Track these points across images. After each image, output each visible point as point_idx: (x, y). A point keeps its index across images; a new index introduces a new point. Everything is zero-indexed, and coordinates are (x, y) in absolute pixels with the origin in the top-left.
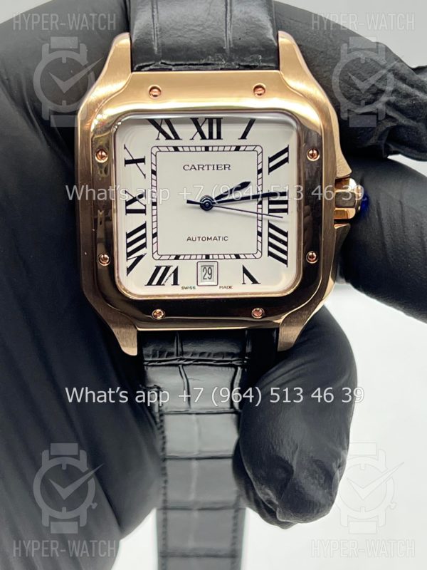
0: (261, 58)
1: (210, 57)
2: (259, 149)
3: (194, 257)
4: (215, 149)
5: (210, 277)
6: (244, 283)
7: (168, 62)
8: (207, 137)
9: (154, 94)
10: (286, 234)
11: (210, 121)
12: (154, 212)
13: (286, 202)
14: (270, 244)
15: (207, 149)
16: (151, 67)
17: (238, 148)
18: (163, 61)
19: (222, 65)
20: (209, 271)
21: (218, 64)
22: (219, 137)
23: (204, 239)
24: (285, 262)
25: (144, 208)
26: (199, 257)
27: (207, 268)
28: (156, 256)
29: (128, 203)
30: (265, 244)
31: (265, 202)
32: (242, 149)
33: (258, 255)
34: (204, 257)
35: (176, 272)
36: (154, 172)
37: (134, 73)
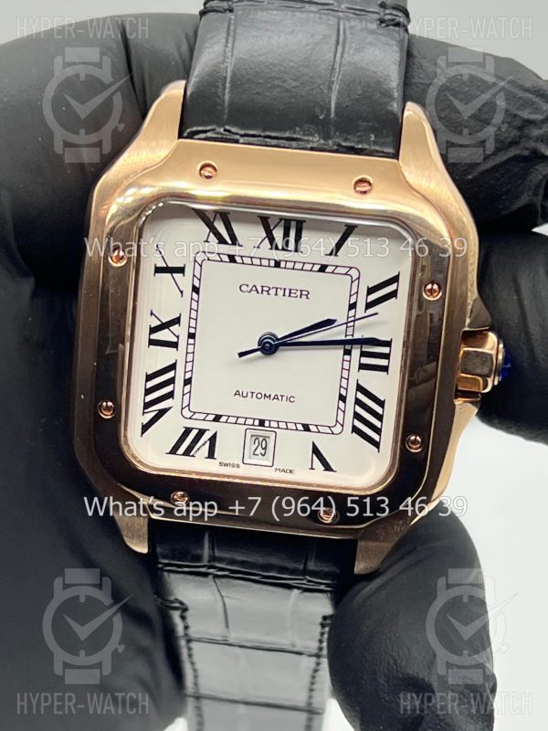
1: (298, 129)
2: (354, 273)
3: (241, 421)
4: (290, 265)
5: (263, 452)
6: (312, 468)
7: (233, 130)
9: (207, 174)
10: (381, 403)
11: (287, 224)
12: (191, 349)
13: (387, 356)
14: (357, 416)
15: (277, 264)
16: (209, 134)
17: (323, 268)
18: (227, 127)
19: (313, 142)
20: (262, 443)
21: (308, 141)
23: (259, 396)
24: (376, 444)
25: (175, 340)
26: (250, 422)
27: (261, 439)
28: (187, 413)
29: (153, 330)
30: (350, 414)
31: (356, 352)
33: (337, 429)
34: (257, 422)
35: (213, 440)
36: (196, 290)
37: (181, 140)
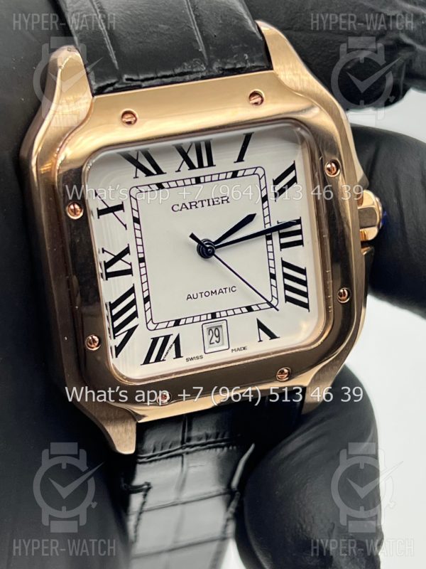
0: (247, 58)
1: (186, 64)
2: (260, 171)
3: (197, 319)
4: (208, 179)
5: (217, 339)
6: (260, 341)
8: (197, 166)
9: (128, 120)
10: (303, 272)
11: (198, 146)
12: (143, 271)
13: (299, 232)
14: (287, 287)
15: (198, 180)
17: (235, 174)
18: (128, 77)
19: (202, 72)
20: (216, 332)
21: (197, 72)
22: (211, 164)
23: (207, 294)
24: (306, 306)
25: (129, 267)
26: (204, 318)
28: (151, 326)
29: (108, 265)
30: (281, 287)
31: (275, 236)
32: (240, 174)
34: (210, 317)
35: (177, 342)
36: (136, 220)
37: (96, 97)
